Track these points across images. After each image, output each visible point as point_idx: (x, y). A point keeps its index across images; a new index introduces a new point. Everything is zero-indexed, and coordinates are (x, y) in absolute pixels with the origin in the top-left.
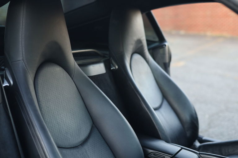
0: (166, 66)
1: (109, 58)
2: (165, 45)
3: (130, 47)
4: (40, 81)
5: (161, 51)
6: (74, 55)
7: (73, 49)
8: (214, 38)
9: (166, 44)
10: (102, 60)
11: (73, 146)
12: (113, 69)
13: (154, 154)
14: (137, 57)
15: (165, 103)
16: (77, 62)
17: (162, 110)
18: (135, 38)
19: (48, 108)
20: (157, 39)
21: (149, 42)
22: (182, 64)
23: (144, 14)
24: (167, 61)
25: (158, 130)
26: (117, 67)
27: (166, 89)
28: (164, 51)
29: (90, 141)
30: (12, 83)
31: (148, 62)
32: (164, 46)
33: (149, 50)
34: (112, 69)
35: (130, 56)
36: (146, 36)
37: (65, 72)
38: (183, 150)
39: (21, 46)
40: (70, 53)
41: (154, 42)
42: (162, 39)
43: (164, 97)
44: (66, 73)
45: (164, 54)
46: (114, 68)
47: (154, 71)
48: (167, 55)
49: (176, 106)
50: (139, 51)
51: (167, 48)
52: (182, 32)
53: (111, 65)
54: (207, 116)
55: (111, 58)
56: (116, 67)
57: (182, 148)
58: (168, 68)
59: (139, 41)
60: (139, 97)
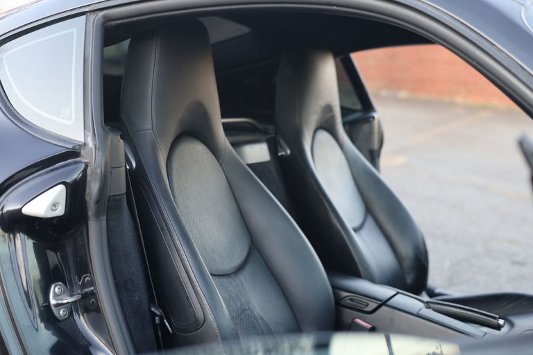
0: (373, 156)
1: (273, 135)
2: (374, 118)
3: (312, 118)
4: (175, 164)
5: (365, 127)
6: (225, 126)
7: (223, 116)
8: (471, 109)
9: (375, 115)
10: (263, 138)
11: (222, 273)
12: (282, 155)
13: (351, 300)
14: (324, 136)
15: (370, 221)
16: (228, 139)
17: (364, 232)
18: (322, 103)
19: (187, 208)
20: (358, 106)
21: (345, 111)
22: (401, 160)
23: (338, 59)
24: (376, 146)
25: (358, 263)
26: (289, 152)
27: (372, 196)
28: (371, 128)
29: (248, 268)
30: (134, 165)
31: (341, 146)
32: (371, 119)
33: (344, 124)
34: (280, 154)
35: (311, 133)
36: (341, 99)
37: (210, 154)
38: (399, 296)
39: (150, 107)
40: (218, 122)
41: (353, 111)
42: (367, 106)
43: (369, 210)
44: (212, 155)
45: (371, 133)
46: (284, 153)
47: (352, 163)
48: (376, 137)
49: (389, 228)
50: (327, 126)
51: (376, 122)
52: (403, 94)
53: (279, 147)
54: (447, 263)
55: (279, 136)
56: (286, 152)
57: (398, 293)
58: (377, 160)
59: (328, 109)
60: (327, 205)
